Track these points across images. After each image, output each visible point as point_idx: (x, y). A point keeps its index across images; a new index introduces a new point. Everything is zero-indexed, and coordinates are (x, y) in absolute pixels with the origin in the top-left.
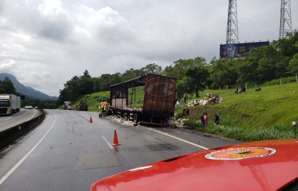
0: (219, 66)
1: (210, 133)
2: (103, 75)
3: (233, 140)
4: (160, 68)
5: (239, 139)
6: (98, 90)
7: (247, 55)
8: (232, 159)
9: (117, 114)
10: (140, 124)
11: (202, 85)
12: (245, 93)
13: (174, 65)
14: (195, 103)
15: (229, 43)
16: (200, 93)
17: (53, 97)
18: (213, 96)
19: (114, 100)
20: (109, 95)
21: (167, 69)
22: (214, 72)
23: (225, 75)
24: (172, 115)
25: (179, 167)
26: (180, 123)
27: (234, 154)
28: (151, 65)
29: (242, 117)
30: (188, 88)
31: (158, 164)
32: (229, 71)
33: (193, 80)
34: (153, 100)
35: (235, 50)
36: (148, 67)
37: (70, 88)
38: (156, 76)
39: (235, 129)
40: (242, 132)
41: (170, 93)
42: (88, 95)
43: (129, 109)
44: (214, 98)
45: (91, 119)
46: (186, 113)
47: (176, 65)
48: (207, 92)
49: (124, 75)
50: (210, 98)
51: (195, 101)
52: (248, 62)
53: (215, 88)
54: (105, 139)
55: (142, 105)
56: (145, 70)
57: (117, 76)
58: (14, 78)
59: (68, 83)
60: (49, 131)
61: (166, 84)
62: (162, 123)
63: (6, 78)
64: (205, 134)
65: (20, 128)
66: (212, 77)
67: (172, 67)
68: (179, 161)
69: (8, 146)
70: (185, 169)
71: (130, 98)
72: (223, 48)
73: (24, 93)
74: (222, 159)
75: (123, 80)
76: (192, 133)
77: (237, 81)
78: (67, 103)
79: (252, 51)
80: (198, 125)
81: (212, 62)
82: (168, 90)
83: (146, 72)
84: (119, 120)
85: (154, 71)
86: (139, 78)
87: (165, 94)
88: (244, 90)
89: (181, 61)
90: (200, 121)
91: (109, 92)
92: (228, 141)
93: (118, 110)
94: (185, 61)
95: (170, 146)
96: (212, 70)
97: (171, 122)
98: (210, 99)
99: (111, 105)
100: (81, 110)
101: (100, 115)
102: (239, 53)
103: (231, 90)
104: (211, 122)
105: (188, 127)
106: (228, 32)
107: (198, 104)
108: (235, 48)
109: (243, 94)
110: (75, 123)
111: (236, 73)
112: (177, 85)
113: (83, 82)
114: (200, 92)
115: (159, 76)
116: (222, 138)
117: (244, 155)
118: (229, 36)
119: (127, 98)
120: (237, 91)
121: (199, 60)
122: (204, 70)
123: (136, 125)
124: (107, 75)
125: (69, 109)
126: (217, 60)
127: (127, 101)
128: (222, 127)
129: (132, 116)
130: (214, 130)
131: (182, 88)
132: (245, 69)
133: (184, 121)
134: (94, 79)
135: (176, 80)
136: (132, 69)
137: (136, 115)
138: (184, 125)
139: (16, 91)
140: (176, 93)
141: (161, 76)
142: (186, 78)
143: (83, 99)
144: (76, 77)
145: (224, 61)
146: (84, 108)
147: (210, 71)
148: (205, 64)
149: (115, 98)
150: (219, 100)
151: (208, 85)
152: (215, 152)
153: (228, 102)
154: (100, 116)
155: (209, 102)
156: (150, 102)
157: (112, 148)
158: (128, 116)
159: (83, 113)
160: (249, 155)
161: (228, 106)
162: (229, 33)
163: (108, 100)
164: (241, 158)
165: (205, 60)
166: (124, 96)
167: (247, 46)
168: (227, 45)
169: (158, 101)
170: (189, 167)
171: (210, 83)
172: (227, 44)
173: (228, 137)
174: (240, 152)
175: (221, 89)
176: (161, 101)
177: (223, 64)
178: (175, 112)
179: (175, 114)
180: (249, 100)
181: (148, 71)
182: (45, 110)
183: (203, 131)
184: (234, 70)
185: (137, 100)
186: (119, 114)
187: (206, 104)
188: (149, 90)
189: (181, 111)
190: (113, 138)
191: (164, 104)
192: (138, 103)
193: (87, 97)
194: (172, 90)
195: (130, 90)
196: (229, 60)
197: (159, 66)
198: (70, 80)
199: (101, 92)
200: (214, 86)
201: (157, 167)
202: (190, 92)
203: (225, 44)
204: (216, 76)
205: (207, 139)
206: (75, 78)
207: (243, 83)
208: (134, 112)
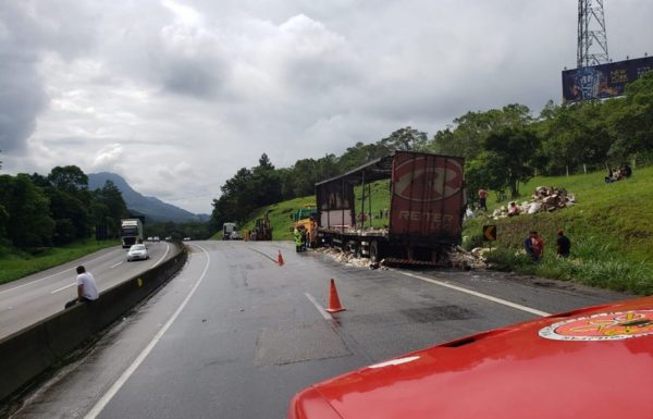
0: (561, 120)
1: (548, 277)
2: (299, 163)
3: (607, 291)
4: (424, 136)
5: (623, 289)
6: (290, 196)
7: (632, 89)
8: (604, 339)
9: (333, 245)
10: (384, 264)
11: (525, 168)
12: (630, 180)
13: (456, 126)
14: (511, 211)
15: (584, 64)
16: (521, 187)
17: (199, 215)
18: (552, 191)
19: (324, 215)
20: (315, 204)
21: (439, 136)
22: (549, 135)
23: (578, 141)
24: (458, 240)
25: (480, 357)
26: (477, 257)
27: (608, 326)
28: (401, 131)
29: (627, 237)
30: (493, 178)
31: (431, 351)
32: (588, 131)
33: (502, 158)
34: (410, 210)
35: (602, 81)
36: (395, 135)
37: (232, 194)
38: (415, 154)
39: (609, 265)
40: (628, 271)
41: (450, 191)
42: (272, 207)
43: (359, 231)
44: (554, 196)
45: (280, 256)
46: (490, 233)
47: (460, 127)
48: (538, 184)
49: (345, 158)
50: (546, 195)
51: (509, 206)
52: (635, 106)
53: (556, 172)
54: (312, 299)
55: (387, 223)
56: (389, 143)
57: (328, 160)
58: (122, 180)
59: (230, 185)
60: (197, 286)
61: (440, 171)
62: (434, 258)
63: (108, 181)
64: (538, 280)
65: (140, 282)
66: (546, 148)
67: (452, 130)
68: (479, 345)
69: (121, 321)
70: (493, 361)
71: (358, 208)
72: (569, 78)
73: (143, 211)
74: (580, 338)
75: (342, 170)
76: (507, 278)
77: (610, 152)
78: (229, 226)
79: (645, 78)
80: (519, 262)
81: (546, 113)
82: (444, 185)
83: (391, 146)
84: (338, 258)
85: (410, 143)
86: (377, 164)
87: (439, 195)
88: (627, 173)
89: (471, 116)
90: (524, 252)
91: (314, 198)
92: (593, 294)
93: (335, 235)
94: (480, 115)
95: (458, 311)
96: (547, 132)
97: (456, 257)
98: (545, 199)
99: (319, 225)
100: (258, 239)
101: (297, 247)
102: (610, 85)
103: (594, 175)
104: (550, 252)
105: (496, 265)
106: (580, 39)
107: (517, 213)
108: (599, 74)
109: (625, 181)
110: (249, 267)
111: (606, 135)
112: (466, 170)
113: (259, 181)
114: (521, 184)
115: (422, 154)
116: (579, 287)
117: (634, 329)
118: (584, 48)
119: (352, 207)
120: (611, 175)
121: (513, 110)
122: (527, 134)
123: (376, 267)
124: (308, 160)
125: (234, 239)
126: (557, 108)
127: (353, 215)
128: (577, 263)
129: (366, 248)
130: (557, 270)
131: (478, 177)
132: (627, 124)
133: (485, 254)
134: (280, 171)
135: (461, 160)
136: (359, 144)
137: (374, 244)
138: (486, 262)
139: (129, 208)
140: (465, 191)
141: (426, 155)
142: (485, 154)
143: (263, 217)
144: (244, 170)
145: (573, 108)
146: (264, 235)
147: (541, 134)
148: (529, 118)
149: (328, 210)
150: (567, 200)
151: (540, 167)
152: (562, 323)
153: (589, 203)
154: (300, 250)
155: (544, 207)
156: (404, 213)
157: (328, 317)
158: (357, 247)
159: (263, 246)
160: (645, 329)
161: (590, 213)
162: (584, 40)
163: (313, 214)
164: (625, 337)
165: (528, 110)
166: (347, 203)
167: (631, 67)
168: (580, 71)
169: (422, 211)
170: (504, 357)
171: (543, 161)
172: (580, 68)
173: (593, 286)
174: (623, 321)
175: (571, 173)
176: (431, 212)
177: (573, 115)
178: (463, 233)
179: (464, 238)
180: (643, 197)
181: (397, 144)
182: (185, 243)
183: (533, 274)
184: (599, 128)
185: (376, 210)
186: (337, 244)
187: (537, 212)
188: (402, 186)
189: (478, 232)
190: (328, 296)
191: (436, 216)
192: (377, 217)
193: (270, 211)
194: (454, 183)
195: (358, 191)
196: (587, 105)
197: (420, 131)
198: (233, 177)
199: (297, 199)
200: (554, 168)
201: (430, 360)
202: (496, 186)
203: (575, 67)
204: (555, 144)
205: (541, 290)
206: (243, 172)
207: (625, 155)
208: (369, 238)
